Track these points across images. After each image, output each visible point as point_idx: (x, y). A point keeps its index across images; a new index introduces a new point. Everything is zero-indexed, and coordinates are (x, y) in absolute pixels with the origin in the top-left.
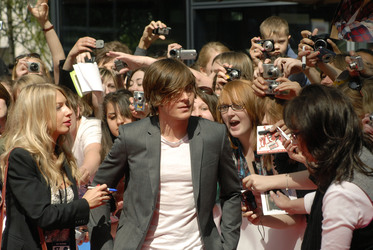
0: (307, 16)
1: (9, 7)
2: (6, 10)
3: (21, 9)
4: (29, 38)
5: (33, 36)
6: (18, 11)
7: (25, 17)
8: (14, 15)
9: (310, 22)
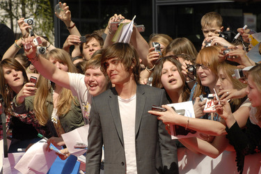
0: (241, 11)
1: (23, 4)
2: (21, 6)
3: (32, 5)
4: (38, 26)
5: (40, 25)
6: (29, 7)
7: (34, 11)
8: (27, 10)
9: (243, 15)
